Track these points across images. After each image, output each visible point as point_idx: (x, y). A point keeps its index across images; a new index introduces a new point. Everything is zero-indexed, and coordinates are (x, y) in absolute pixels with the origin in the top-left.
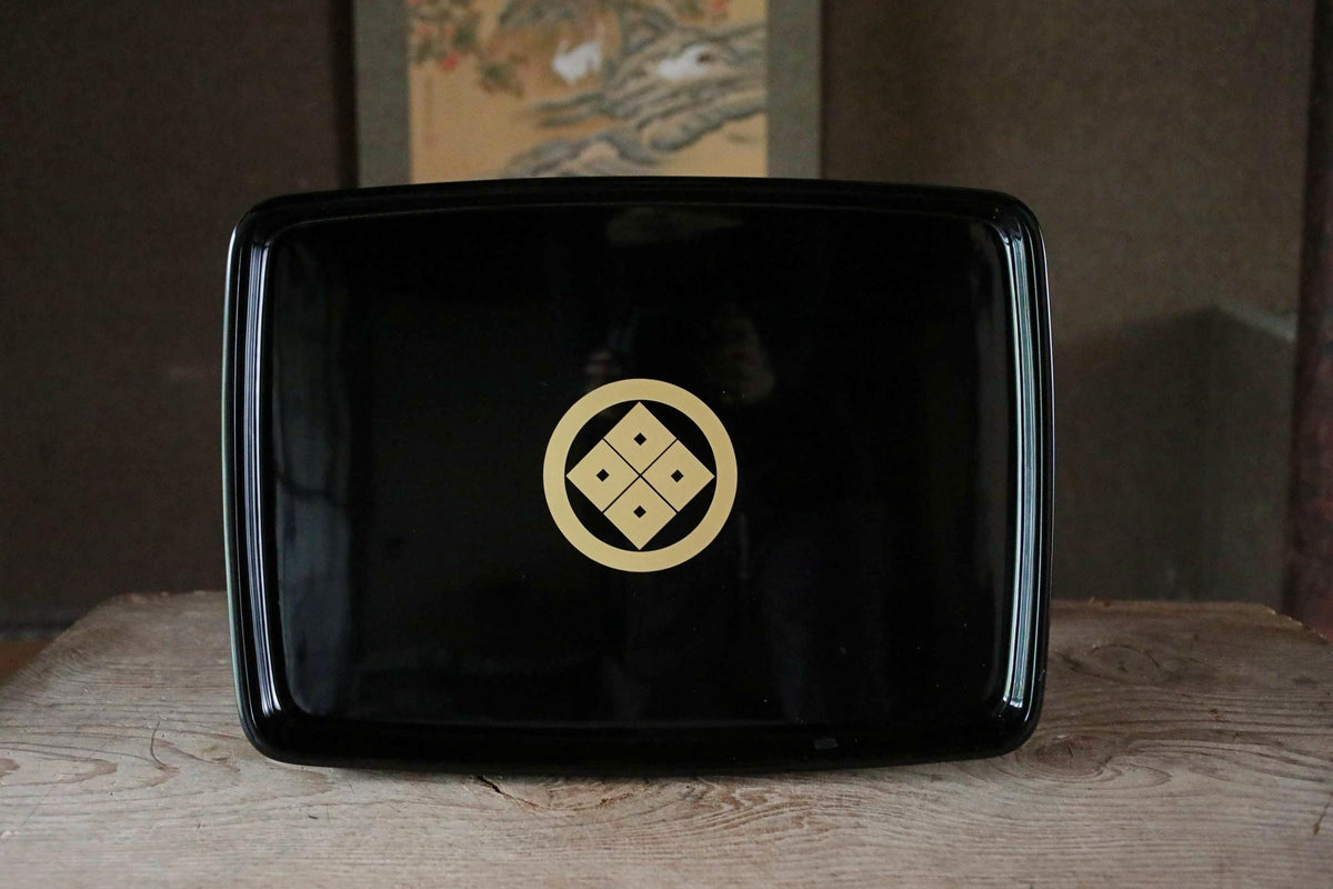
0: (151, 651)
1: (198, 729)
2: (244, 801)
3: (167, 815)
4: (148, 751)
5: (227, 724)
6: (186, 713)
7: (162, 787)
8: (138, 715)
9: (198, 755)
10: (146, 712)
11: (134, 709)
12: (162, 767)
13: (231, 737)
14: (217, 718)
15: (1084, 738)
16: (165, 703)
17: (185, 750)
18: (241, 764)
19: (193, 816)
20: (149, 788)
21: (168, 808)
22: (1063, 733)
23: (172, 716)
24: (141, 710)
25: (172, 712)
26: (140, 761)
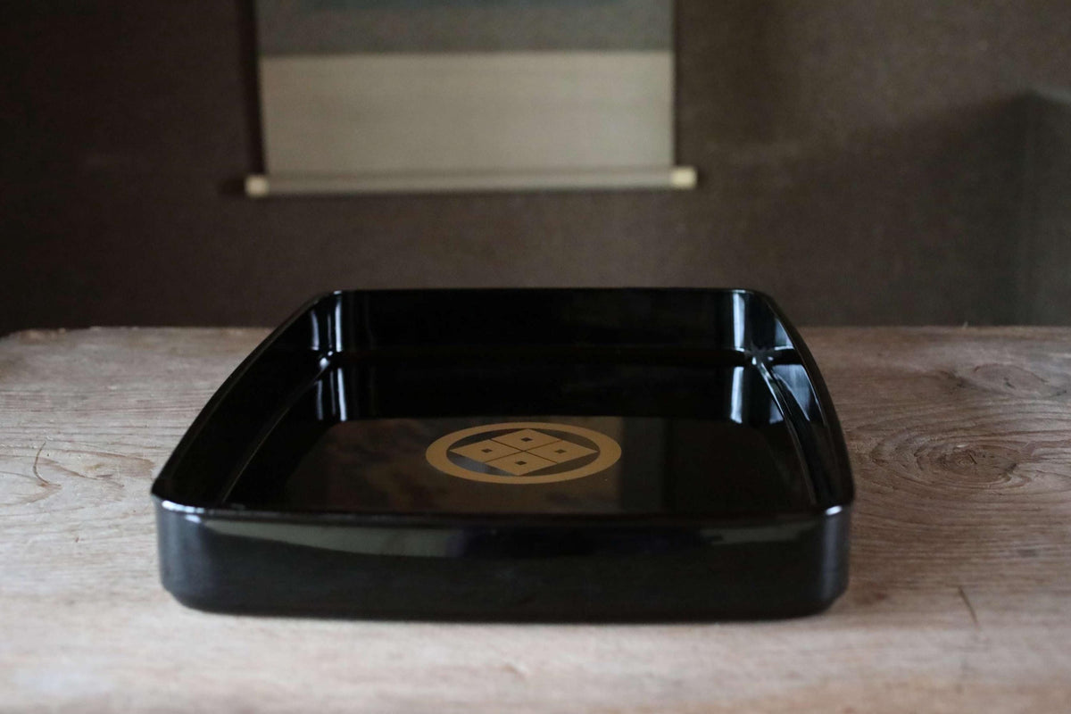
0: (45, 379)
1: (84, 448)
2: (126, 515)
3: (45, 530)
4: (31, 469)
5: (113, 444)
6: (72, 434)
7: (42, 503)
8: (24, 437)
9: (82, 472)
10: (34, 433)
11: (21, 431)
12: (44, 484)
13: (116, 456)
14: (104, 438)
15: (984, 447)
16: (52, 425)
17: (68, 467)
18: (125, 480)
19: (72, 530)
20: (28, 504)
21: (45, 523)
22: (962, 442)
23: (59, 437)
24: (27, 431)
25: (59, 433)
26: (21, 479)
